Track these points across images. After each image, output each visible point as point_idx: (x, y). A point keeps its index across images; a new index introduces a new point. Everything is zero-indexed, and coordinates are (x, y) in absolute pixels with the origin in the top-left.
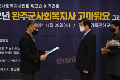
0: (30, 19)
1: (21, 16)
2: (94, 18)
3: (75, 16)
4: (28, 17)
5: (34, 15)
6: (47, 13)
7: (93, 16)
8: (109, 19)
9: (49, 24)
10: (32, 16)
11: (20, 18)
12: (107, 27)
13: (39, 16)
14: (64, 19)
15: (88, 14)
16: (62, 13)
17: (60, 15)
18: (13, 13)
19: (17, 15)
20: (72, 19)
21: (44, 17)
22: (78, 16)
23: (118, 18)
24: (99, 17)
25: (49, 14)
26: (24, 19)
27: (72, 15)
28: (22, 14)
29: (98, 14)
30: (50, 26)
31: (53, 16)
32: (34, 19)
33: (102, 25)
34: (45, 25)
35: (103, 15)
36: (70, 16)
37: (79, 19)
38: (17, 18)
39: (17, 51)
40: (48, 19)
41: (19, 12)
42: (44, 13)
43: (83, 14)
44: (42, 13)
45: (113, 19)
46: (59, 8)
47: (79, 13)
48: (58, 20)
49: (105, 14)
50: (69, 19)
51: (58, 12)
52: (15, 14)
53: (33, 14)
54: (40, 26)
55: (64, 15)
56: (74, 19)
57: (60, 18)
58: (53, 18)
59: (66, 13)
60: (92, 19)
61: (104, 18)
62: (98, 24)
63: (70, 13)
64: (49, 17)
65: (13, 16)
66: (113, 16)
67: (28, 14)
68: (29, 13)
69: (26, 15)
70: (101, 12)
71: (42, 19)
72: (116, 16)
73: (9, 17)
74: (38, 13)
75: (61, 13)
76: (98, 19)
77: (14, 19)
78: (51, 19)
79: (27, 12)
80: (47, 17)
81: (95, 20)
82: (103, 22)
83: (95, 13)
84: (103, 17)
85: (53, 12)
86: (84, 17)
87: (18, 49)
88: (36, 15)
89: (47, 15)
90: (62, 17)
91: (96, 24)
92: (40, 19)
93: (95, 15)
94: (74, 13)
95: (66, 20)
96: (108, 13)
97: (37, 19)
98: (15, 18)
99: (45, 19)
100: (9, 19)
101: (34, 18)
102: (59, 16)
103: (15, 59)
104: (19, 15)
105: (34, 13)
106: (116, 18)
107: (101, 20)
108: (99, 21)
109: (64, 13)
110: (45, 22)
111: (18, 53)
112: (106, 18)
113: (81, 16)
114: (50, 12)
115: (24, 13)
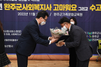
0: (17, 9)
1: (11, 7)
2: (65, 9)
3: (51, 7)
4: (16, 8)
5: (21, 7)
6: (30, 5)
7: (64, 7)
8: (76, 10)
9: (32, 13)
10: (19, 7)
11: (10, 9)
12: (75, 16)
13: (24, 7)
14: (43, 10)
15: (61, 6)
16: (42, 5)
17: (40, 6)
18: (5, 4)
19: (8, 6)
20: (49, 10)
21: (28, 8)
22: (53, 7)
23: (83, 9)
24: (69, 8)
25: (32, 6)
26: (13, 10)
27: (49, 6)
28: (12, 5)
29: (68, 6)
30: (32, 14)
31: (34, 7)
32: (21, 10)
33: (71, 14)
34: (29, 14)
35: (72, 7)
36: (48, 7)
37: (54, 10)
38: (8, 8)
39: (9, 33)
40: (31, 10)
41: (9, 4)
42: (28, 5)
43: (57, 6)
44: (27, 5)
45: (79, 10)
46: (39, 1)
47: (54, 5)
48: (39, 10)
49: (73, 6)
50: (46, 9)
51: (39, 5)
52: (6, 5)
53: (19, 6)
54: (25, 14)
55: (43, 7)
56: (51, 10)
57: (40, 8)
58: (35, 9)
59: (45, 5)
60: (64, 10)
61: (73, 9)
62: (68, 14)
63: (48, 5)
64: (32, 8)
65: (5, 7)
66: (79, 7)
67: (16, 6)
68: (17, 4)
69: (15, 6)
70: (70, 5)
71: (27, 10)
72: (81, 8)
73: (2, 8)
74: (24, 5)
75: (40, 5)
76: (68, 9)
77: (5, 9)
78: (33, 10)
79: (15, 4)
80: (30, 8)
81: (66, 10)
82: (71, 12)
83: (66, 5)
84: (71, 9)
85: (35, 5)
86: (58, 8)
87: (9, 31)
88: (22, 6)
89: (30, 6)
90: (42, 8)
91: (67, 13)
92: (25, 9)
93: (65, 7)
94: (51, 5)
95: (45, 10)
96: (76, 5)
97: (23, 9)
98: (7, 8)
99: (29, 9)
100: (2, 9)
101: (20, 8)
102: (39, 8)
103: (7, 39)
104: (9, 6)
105: (21, 5)
106: (81, 9)
107: (70, 10)
108: (69, 12)
109: (43, 5)
110: (29, 11)
111: (9, 34)
112: (74, 9)
113: (56, 7)
114: (33, 5)
115: (13, 5)
